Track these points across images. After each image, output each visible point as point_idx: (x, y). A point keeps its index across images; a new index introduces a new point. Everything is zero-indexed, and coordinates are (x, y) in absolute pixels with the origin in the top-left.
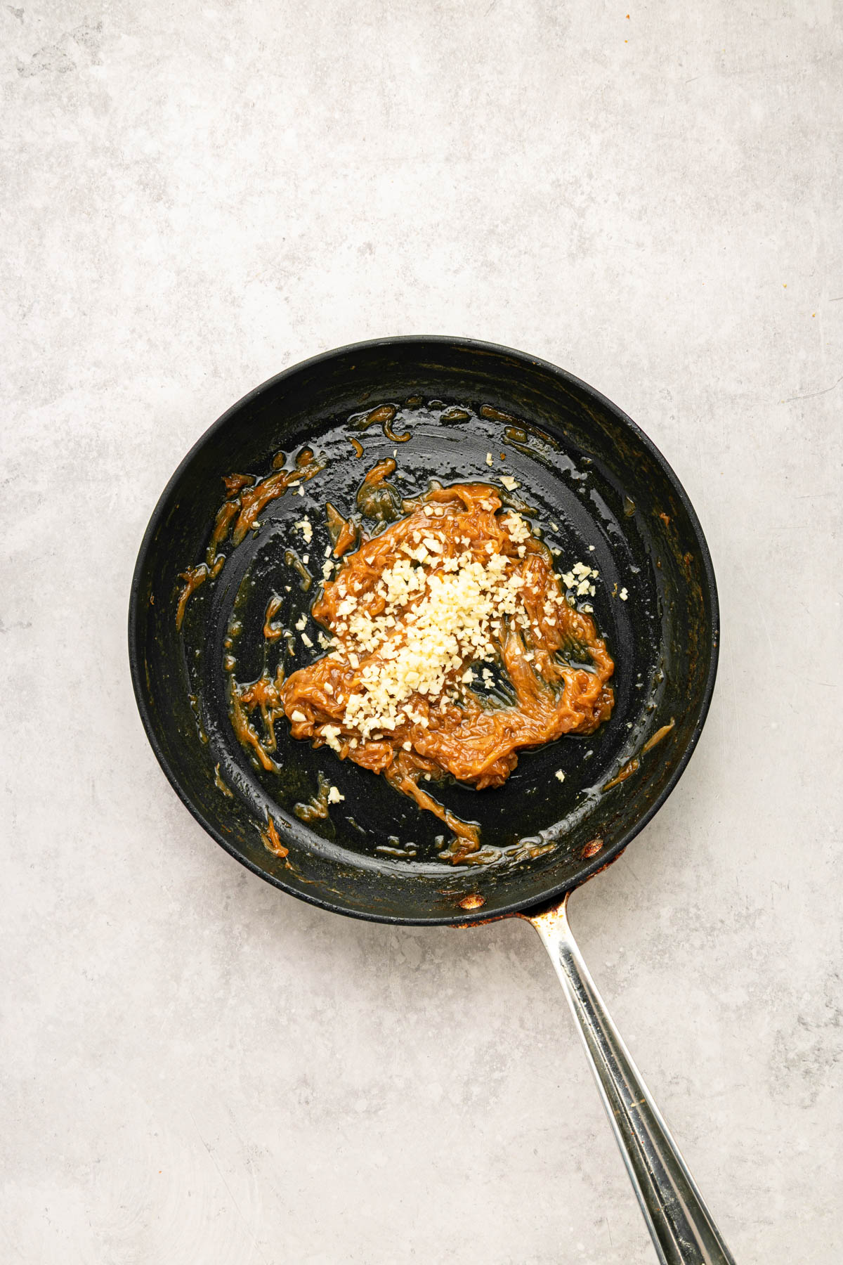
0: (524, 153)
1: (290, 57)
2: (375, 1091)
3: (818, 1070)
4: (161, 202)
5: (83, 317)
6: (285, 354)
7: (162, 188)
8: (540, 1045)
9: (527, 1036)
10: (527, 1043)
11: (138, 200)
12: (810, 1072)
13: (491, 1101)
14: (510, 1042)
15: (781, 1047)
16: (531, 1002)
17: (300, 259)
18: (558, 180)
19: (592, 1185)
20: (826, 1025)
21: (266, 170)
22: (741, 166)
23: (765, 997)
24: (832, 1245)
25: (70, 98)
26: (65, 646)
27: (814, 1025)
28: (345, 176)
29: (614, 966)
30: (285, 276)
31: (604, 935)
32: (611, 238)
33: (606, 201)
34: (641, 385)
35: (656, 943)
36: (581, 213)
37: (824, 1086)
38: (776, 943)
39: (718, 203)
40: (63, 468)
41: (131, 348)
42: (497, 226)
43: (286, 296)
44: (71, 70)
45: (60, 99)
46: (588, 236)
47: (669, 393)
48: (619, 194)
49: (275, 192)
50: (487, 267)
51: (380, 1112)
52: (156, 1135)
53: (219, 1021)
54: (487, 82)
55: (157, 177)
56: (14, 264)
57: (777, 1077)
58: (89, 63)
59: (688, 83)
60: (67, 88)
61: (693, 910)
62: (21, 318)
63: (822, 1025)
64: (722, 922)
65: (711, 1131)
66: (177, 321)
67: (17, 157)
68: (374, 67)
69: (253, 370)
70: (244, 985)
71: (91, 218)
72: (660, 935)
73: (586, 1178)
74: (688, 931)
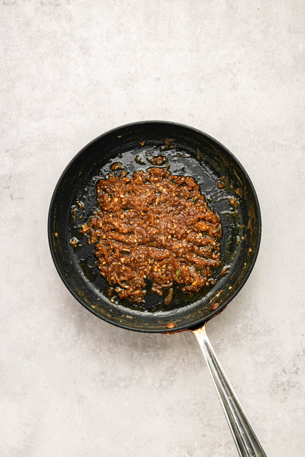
0: (217, 52)
1: (138, 10)
2: (128, 379)
3: (288, 389)
4: (86, 55)
5: (54, 92)
6: (125, 113)
7: (88, 50)
8: (189, 369)
9: (185, 365)
10: (184, 368)
11: (78, 53)
12: (285, 389)
13: (169, 387)
14: (179, 367)
15: (276, 379)
16: (188, 353)
17: (133, 80)
18: (228, 63)
19: (203, 422)
20: (293, 373)
21: (125, 48)
22: (293, 65)
23: (272, 360)
24: (287, 453)
25: (58, 15)
26: (34, 207)
27: (288, 372)
28: (153, 53)
29: (219, 343)
30: (128, 85)
31: (216, 332)
32: (245, 85)
33: (244, 72)
34: (250, 138)
35: (235, 337)
36: (235, 75)
37: (290, 395)
38: (278, 341)
39: (284, 77)
40: (41, 144)
41: (70, 104)
42: (205, 76)
43: (127, 92)
44: (60, 5)
45: (55, 15)
46: (236, 83)
47: (259, 142)
48: (249, 70)
49: (127, 56)
50: (200, 90)
51: (129, 387)
52: (47, 387)
53: (75, 348)
54: (206, 26)
55: (86, 46)
56: (32, 71)
57: (273, 390)
58: (66, 4)
59: (277, 34)
60: (57, 12)
61: (249, 326)
62: (32, 90)
63: (291, 373)
64: (259, 332)
65: (248, 407)
66: (87, 97)
67: (37, 33)
68: (167, 16)
69: (112, 117)
70: (85, 336)
71: (61, 58)
72: (236, 334)
73: (201, 419)
74: (247, 334)
